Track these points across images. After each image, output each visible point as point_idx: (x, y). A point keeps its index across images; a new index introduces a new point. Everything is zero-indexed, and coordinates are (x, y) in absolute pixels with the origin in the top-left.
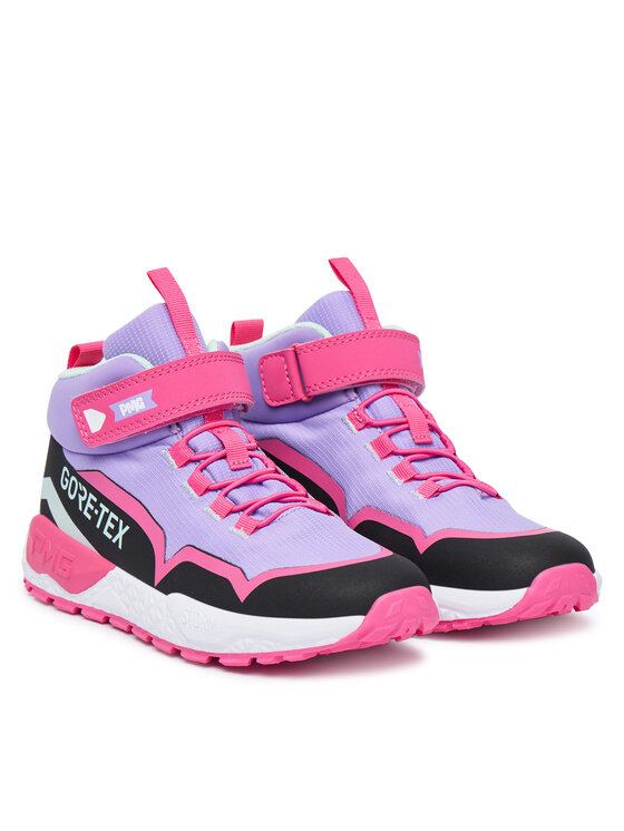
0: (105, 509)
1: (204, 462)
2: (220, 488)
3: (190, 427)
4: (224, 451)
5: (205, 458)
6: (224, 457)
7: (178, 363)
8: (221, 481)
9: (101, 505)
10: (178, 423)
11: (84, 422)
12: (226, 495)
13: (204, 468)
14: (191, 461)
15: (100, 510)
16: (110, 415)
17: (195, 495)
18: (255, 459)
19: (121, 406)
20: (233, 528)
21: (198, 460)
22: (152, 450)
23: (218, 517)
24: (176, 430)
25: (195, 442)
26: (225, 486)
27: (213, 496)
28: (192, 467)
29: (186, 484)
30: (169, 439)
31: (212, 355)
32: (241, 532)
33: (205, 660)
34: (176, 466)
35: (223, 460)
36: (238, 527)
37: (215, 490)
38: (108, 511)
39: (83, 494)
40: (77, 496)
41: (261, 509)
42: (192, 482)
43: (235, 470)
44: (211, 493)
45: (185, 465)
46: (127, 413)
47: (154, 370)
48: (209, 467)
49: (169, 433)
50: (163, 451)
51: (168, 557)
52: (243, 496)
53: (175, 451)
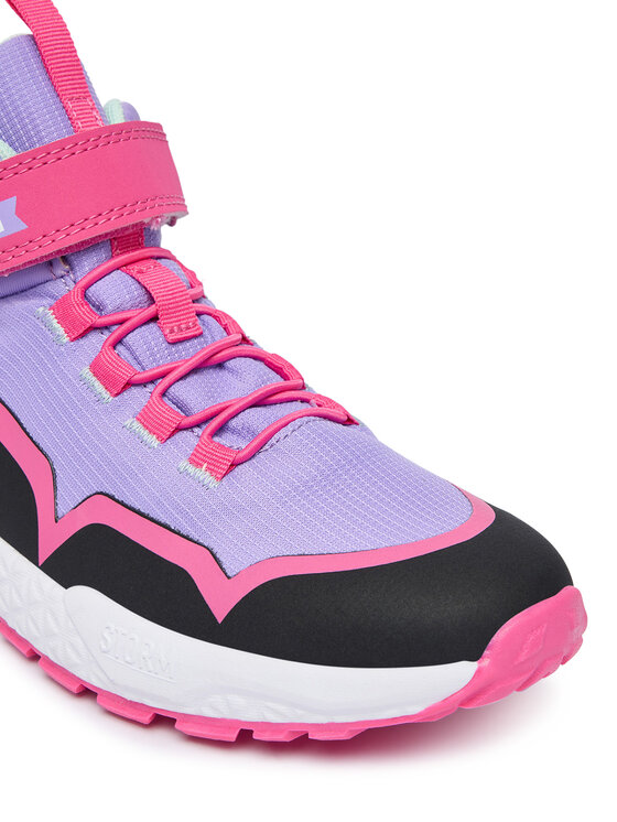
1: (117, 330)
2: (152, 380)
3: (87, 265)
4: (153, 308)
5: (121, 322)
6: (154, 319)
7: (61, 145)
8: (152, 368)
10: (67, 257)
12: (164, 394)
13: (119, 341)
14: (93, 328)
17: (106, 395)
18: (205, 317)
20: (184, 464)
21: (106, 327)
22: (19, 305)
23: (153, 441)
24: (61, 269)
25: (100, 291)
26: (163, 375)
27: (139, 397)
28: (97, 341)
29: (87, 372)
30: (49, 287)
31: (119, 129)
32: (202, 474)
33: (147, 719)
34: (66, 339)
35: (153, 326)
36: (195, 461)
37: (143, 383)
41: (233, 423)
42: (98, 369)
43: (174, 343)
44: (134, 391)
45: (82, 335)
47: (18, 160)
48: (130, 339)
49: (50, 276)
50: (39, 308)
51: (62, 510)
52: (196, 395)
53: (62, 311)
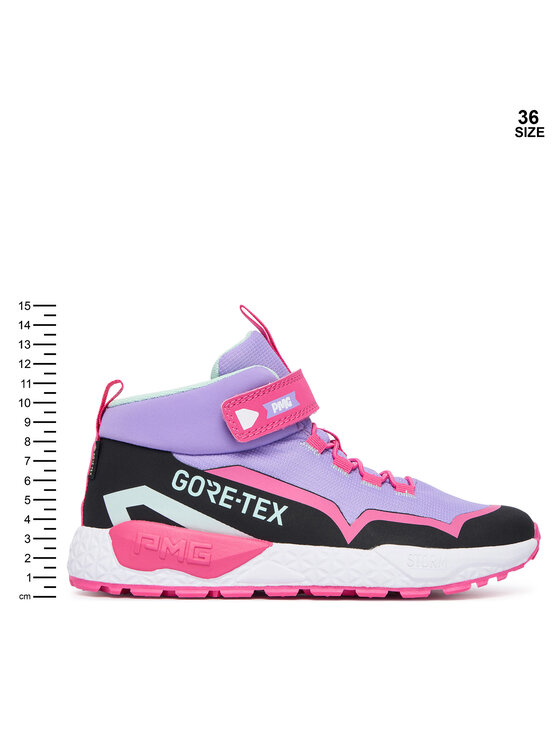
0: (249, 497)
9: (245, 494)
11: (236, 421)
15: (244, 499)
16: (263, 413)
17: (344, 474)
19: (273, 405)
20: (396, 492)
23: (375, 487)
29: (333, 465)
30: (299, 434)
32: (406, 494)
34: (318, 455)
38: (254, 497)
39: (214, 489)
40: (205, 492)
42: (338, 464)
45: (324, 452)
46: (278, 410)
50: (300, 443)
51: (351, 521)
